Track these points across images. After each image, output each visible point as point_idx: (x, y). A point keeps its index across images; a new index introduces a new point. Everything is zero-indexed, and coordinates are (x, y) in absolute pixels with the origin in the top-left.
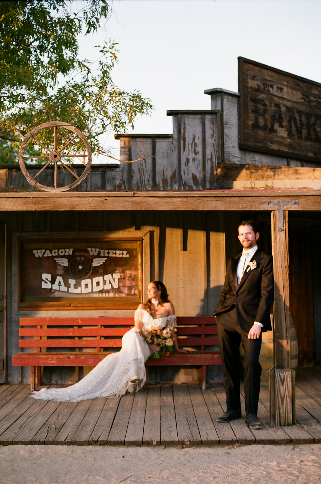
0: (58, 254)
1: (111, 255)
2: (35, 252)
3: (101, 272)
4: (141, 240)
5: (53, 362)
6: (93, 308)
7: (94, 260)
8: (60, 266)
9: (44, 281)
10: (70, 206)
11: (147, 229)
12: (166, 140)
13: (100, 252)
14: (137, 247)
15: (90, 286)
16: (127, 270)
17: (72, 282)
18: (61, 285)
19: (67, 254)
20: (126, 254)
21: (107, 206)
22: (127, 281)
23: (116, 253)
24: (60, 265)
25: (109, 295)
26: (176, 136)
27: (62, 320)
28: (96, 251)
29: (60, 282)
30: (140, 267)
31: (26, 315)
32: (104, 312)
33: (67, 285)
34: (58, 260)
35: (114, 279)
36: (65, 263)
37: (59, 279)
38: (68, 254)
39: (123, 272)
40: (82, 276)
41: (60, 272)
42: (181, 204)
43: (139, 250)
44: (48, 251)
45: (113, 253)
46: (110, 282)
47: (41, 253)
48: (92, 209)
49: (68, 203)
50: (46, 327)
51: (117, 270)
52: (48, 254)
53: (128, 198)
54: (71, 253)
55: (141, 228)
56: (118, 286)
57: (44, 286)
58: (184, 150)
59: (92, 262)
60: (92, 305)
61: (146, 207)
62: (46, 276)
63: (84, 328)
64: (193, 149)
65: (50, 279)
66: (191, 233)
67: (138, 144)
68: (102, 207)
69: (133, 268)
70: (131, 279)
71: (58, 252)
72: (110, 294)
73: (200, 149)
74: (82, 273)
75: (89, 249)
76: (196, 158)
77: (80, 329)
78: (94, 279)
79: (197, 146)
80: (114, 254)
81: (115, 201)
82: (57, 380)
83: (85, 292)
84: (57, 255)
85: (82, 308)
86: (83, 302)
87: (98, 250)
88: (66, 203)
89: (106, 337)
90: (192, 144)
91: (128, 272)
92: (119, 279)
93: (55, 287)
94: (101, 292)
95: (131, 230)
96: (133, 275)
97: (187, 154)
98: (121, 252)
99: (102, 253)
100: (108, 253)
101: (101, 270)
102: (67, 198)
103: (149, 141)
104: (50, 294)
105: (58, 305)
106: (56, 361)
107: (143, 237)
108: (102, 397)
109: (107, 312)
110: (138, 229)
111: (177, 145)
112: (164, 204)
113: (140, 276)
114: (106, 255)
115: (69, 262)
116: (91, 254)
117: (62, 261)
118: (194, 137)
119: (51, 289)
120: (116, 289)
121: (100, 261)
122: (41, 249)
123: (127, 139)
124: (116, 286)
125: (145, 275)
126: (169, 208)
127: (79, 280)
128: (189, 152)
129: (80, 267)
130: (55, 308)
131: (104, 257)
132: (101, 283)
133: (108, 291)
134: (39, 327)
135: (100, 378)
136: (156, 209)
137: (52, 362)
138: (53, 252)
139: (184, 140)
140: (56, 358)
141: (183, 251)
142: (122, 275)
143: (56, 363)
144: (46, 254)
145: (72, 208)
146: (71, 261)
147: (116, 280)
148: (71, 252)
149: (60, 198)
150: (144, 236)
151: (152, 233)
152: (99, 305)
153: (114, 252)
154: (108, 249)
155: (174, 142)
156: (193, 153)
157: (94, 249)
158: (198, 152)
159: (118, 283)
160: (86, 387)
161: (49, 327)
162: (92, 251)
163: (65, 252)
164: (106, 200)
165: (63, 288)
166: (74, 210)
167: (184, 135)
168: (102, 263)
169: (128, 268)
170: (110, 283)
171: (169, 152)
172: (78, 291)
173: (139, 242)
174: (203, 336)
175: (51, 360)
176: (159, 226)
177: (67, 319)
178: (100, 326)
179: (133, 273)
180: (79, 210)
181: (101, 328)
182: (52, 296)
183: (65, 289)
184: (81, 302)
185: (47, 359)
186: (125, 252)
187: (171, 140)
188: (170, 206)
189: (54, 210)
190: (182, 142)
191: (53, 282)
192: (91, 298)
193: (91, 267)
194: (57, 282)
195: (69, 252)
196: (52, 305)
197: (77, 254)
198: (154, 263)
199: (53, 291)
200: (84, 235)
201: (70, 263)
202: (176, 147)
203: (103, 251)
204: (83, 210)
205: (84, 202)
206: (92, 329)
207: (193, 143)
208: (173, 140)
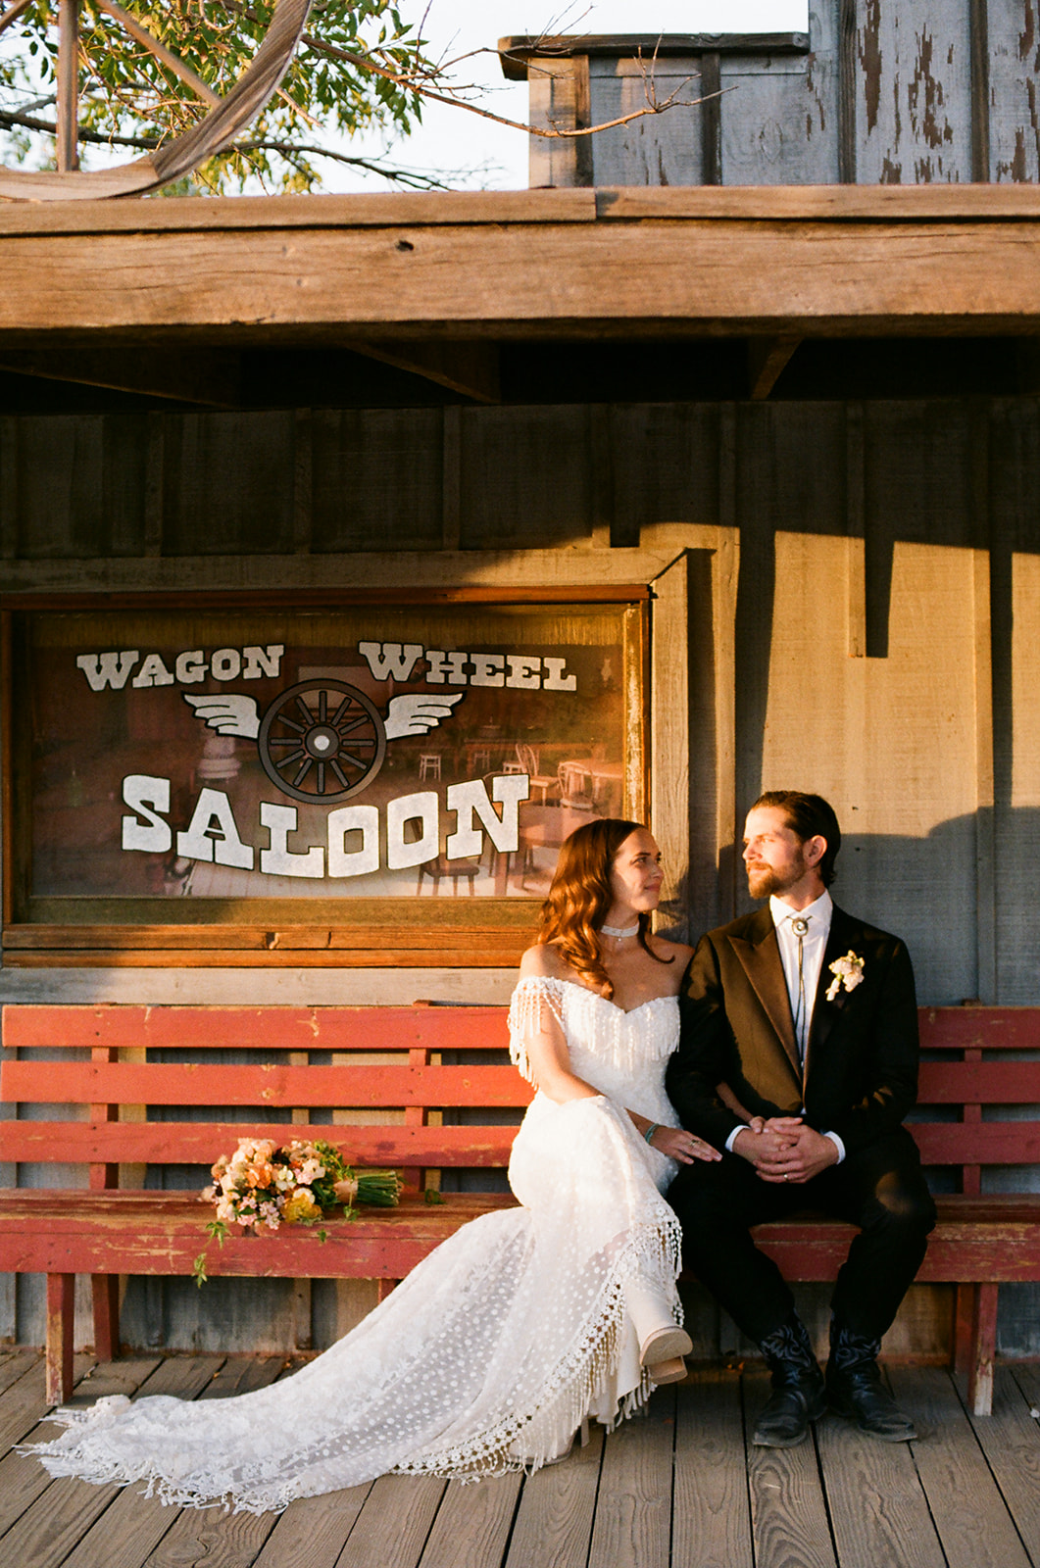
0: (208, 674)
1: (481, 679)
2: (86, 662)
3: (430, 771)
4: (643, 598)
5: (163, 1252)
6: (388, 957)
7: (395, 705)
8: (218, 734)
9: (133, 813)
10: (157, 295)
11: (675, 538)
12: (777, 67)
13: (423, 665)
14: (620, 637)
15: (371, 839)
16: (565, 756)
17: (278, 818)
18: (222, 837)
19: (252, 673)
20: (564, 676)
21: (412, 291)
22: (566, 812)
23: (507, 671)
24: (216, 729)
25: (472, 890)
26: (825, 45)
27: (224, 1018)
28: (402, 659)
29: (214, 820)
30: (633, 740)
31: (40, 990)
32: (444, 980)
33: (254, 835)
34: (206, 707)
35: (497, 807)
36: (242, 718)
37: (212, 803)
38: (258, 675)
39: (549, 767)
40: (332, 788)
41: (220, 764)
42: (933, 268)
43: (629, 651)
44: (154, 660)
45: (495, 671)
46: (476, 816)
47: (119, 667)
48: (311, 310)
49: (144, 277)
50: (141, 1057)
51: (514, 759)
52: (154, 673)
53: (554, 234)
54: (273, 670)
55: (645, 536)
56: (521, 840)
57: (134, 837)
58: (872, 121)
59: (385, 714)
60: (384, 943)
61: (680, 292)
62: (145, 790)
63: (338, 1060)
64: (920, 111)
65: (163, 806)
66: (907, 559)
67: (626, 92)
68: (378, 296)
69: (599, 750)
70: (589, 806)
71: (207, 662)
72: (477, 883)
73: (955, 112)
74: (329, 773)
75: (369, 650)
76: (934, 162)
77: (318, 1068)
78: (392, 806)
79: (940, 101)
80: (500, 676)
81: (464, 256)
82: (201, 1330)
83: (347, 874)
84: (201, 679)
85: (329, 956)
86: (336, 924)
87: (414, 652)
88: (128, 276)
89: (456, 1115)
90: (913, 88)
91: (573, 770)
92: (521, 804)
93: (193, 844)
94: (431, 869)
95: (588, 544)
96: (597, 785)
97: (890, 145)
98: (534, 663)
99: (436, 667)
100: (469, 669)
101: (428, 760)
102: (135, 243)
103: (686, 76)
104: (166, 879)
105: (203, 938)
106: (177, 1246)
107: (653, 585)
108: (417, 1471)
109: (459, 980)
110: (625, 538)
111: (833, 97)
112: (810, 276)
113: (634, 787)
114: (458, 678)
115: (260, 714)
116: (380, 672)
117: (226, 711)
118: (927, 48)
119: (172, 854)
120: (509, 853)
121: (426, 711)
122: (119, 649)
123: (564, 66)
124: (506, 839)
125: (664, 783)
126: (848, 299)
127: (316, 811)
128: (898, 132)
129: (322, 743)
130: (185, 956)
131: (445, 689)
132: (431, 826)
133: (466, 869)
134: (101, 1055)
135: (411, 1360)
136: (754, 308)
137: (155, 1252)
138: (181, 661)
139: (874, 70)
140: (178, 1234)
141: (865, 658)
142: (543, 783)
143: (176, 1258)
144: (143, 674)
145: (172, 309)
146: (272, 712)
147: (511, 813)
148: (276, 663)
149: (88, 240)
150: (658, 577)
151: (698, 563)
152: (423, 943)
153: (498, 661)
154: (469, 650)
155: (816, 78)
156: (922, 139)
157: (392, 651)
158: (948, 133)
159: (521, 826)
160: (331, 1414)
161: (155, 1054)
162: (382, 658)
163: (244, 664)
164: (406, 246)
165: (234, 851)
166: (186, 319)
167: (872, 39)
168: (435, 723)
169: (573, 746)
170: (478, 823)
171: (789, 131)
172: (309, 865)
173: (629, 612)
174: (972, 1113)
175: (150, 1245)
176: (736, 525)
177: (248, 1017)
178: (423, 1053)
179: (601, 775)
180: (216, 320)
181: (428, 1062)
182: (179, 892)
183: (244, 856)
184: (326, 925)
185: (129, 1235)
186: (556, 665)
187: (800, 65)
188: (851, 289)
189: (52, 322)
190: (861, 77)
191: (179, 818)
192: (377, 904)
193: (376, 743)
194: (199, 821)
195: (266, 662)
196: (176, 938)
197: (305, 673)
198: (713, 722)
199: (181, 866)
200: (340, 572)
201: (268, 720)
202: (830, 103)
203: (441, 656)
204: (248, 318)
205: (256, 263)
206: (378, 1071)
207: (922, 85)
208: (810, 65)
